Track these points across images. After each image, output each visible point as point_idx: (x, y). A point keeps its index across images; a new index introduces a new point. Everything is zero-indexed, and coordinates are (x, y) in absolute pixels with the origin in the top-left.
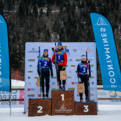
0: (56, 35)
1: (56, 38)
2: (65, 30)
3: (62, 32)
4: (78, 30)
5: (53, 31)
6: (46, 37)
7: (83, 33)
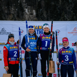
0: (31, 10)
1: (32, 14)
2: (43, 3)
3: (40, 6)
4: (60, 3)
5: (28, 5)
6: (18, 13)
7: (67, 8)
